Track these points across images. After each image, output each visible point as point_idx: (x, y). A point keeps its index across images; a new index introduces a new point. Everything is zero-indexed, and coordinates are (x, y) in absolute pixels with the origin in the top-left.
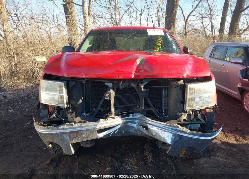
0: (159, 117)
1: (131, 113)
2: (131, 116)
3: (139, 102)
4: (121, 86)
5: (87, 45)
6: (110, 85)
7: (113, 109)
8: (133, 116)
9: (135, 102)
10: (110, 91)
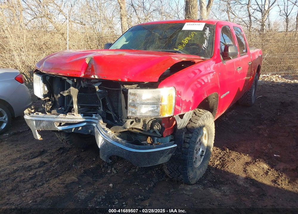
0: (116, 121)
1: (94, 113)
2: (94, 117)
3: (99, 103)
4: (83, 85)
5: (123, 42)
6: (70, 82)
7: (75, 106)
8: (96, 116)
9: (96, 103)
10: (70, 88)
